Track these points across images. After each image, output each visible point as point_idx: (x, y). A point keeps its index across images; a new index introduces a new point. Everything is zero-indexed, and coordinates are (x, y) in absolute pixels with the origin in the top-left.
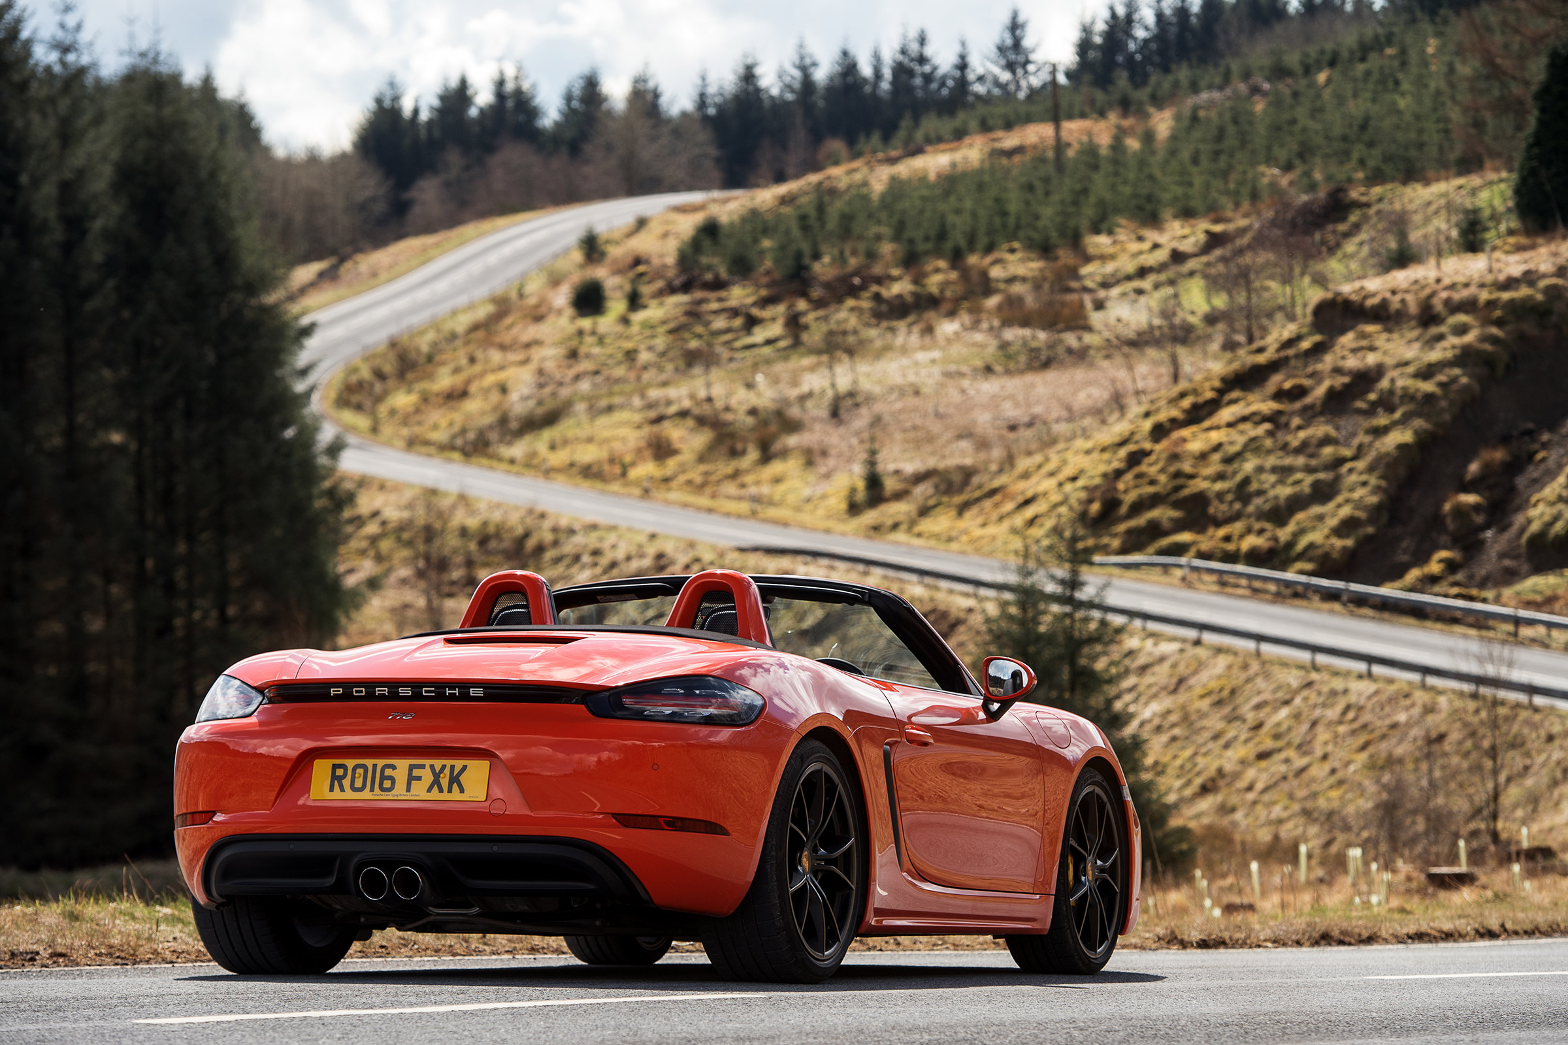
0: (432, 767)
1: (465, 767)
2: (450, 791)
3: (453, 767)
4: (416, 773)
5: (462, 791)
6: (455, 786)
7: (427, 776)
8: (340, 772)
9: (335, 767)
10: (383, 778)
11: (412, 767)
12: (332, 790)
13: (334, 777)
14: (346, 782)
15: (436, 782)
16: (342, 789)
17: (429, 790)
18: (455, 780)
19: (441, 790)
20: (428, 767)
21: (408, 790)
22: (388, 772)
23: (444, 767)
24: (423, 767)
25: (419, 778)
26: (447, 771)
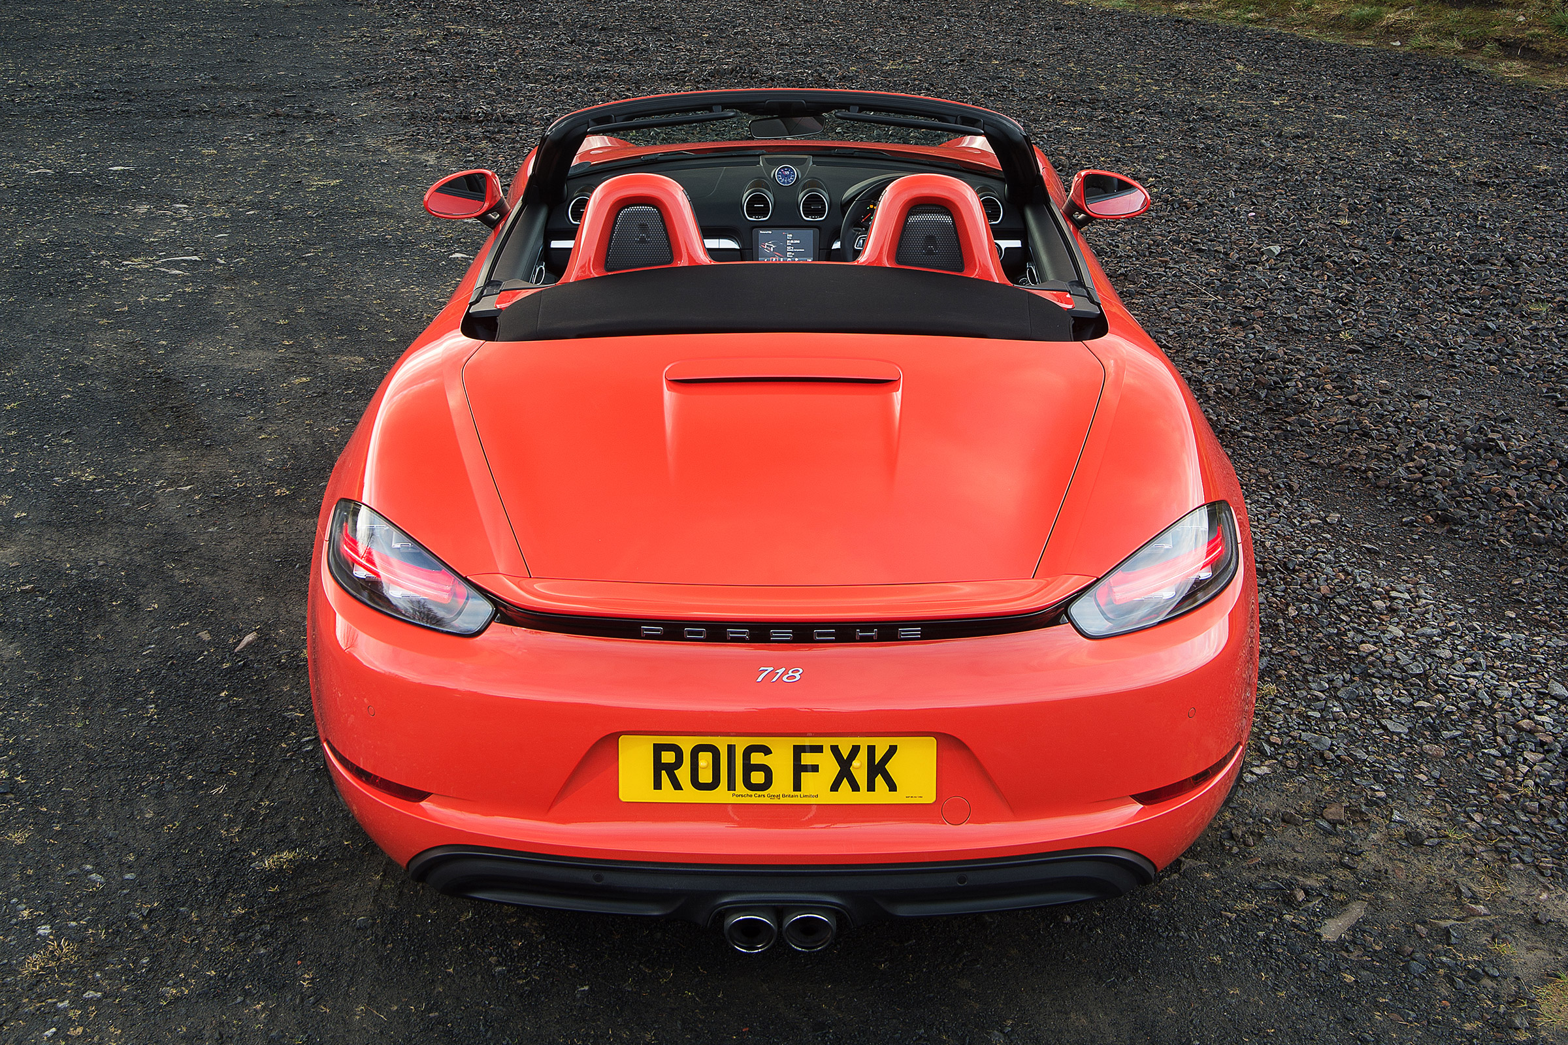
0: (835, 750)
1: (893, 750)
2: (871, 787)
3: (871, 750)
4: (807, 759)
5: (892, 787)
6: (879, 780)
7: (829, 767)
8: (668, 757)
9: (658, 749)
10: (749, 768)
11: (798, 750)
12: (658, 785)
13: (658, 766)
14: (683, 774)
15: (845, 772)
16: (677, 786)
17: (835, 787)
18: (877, 769)
19: (855, 787)
20: (827, 751)
21: (797, 786)
22: (757, 758)
23: (855, 750)
24: (818, 749)
25: (815, 768)
26: (863, 756)
